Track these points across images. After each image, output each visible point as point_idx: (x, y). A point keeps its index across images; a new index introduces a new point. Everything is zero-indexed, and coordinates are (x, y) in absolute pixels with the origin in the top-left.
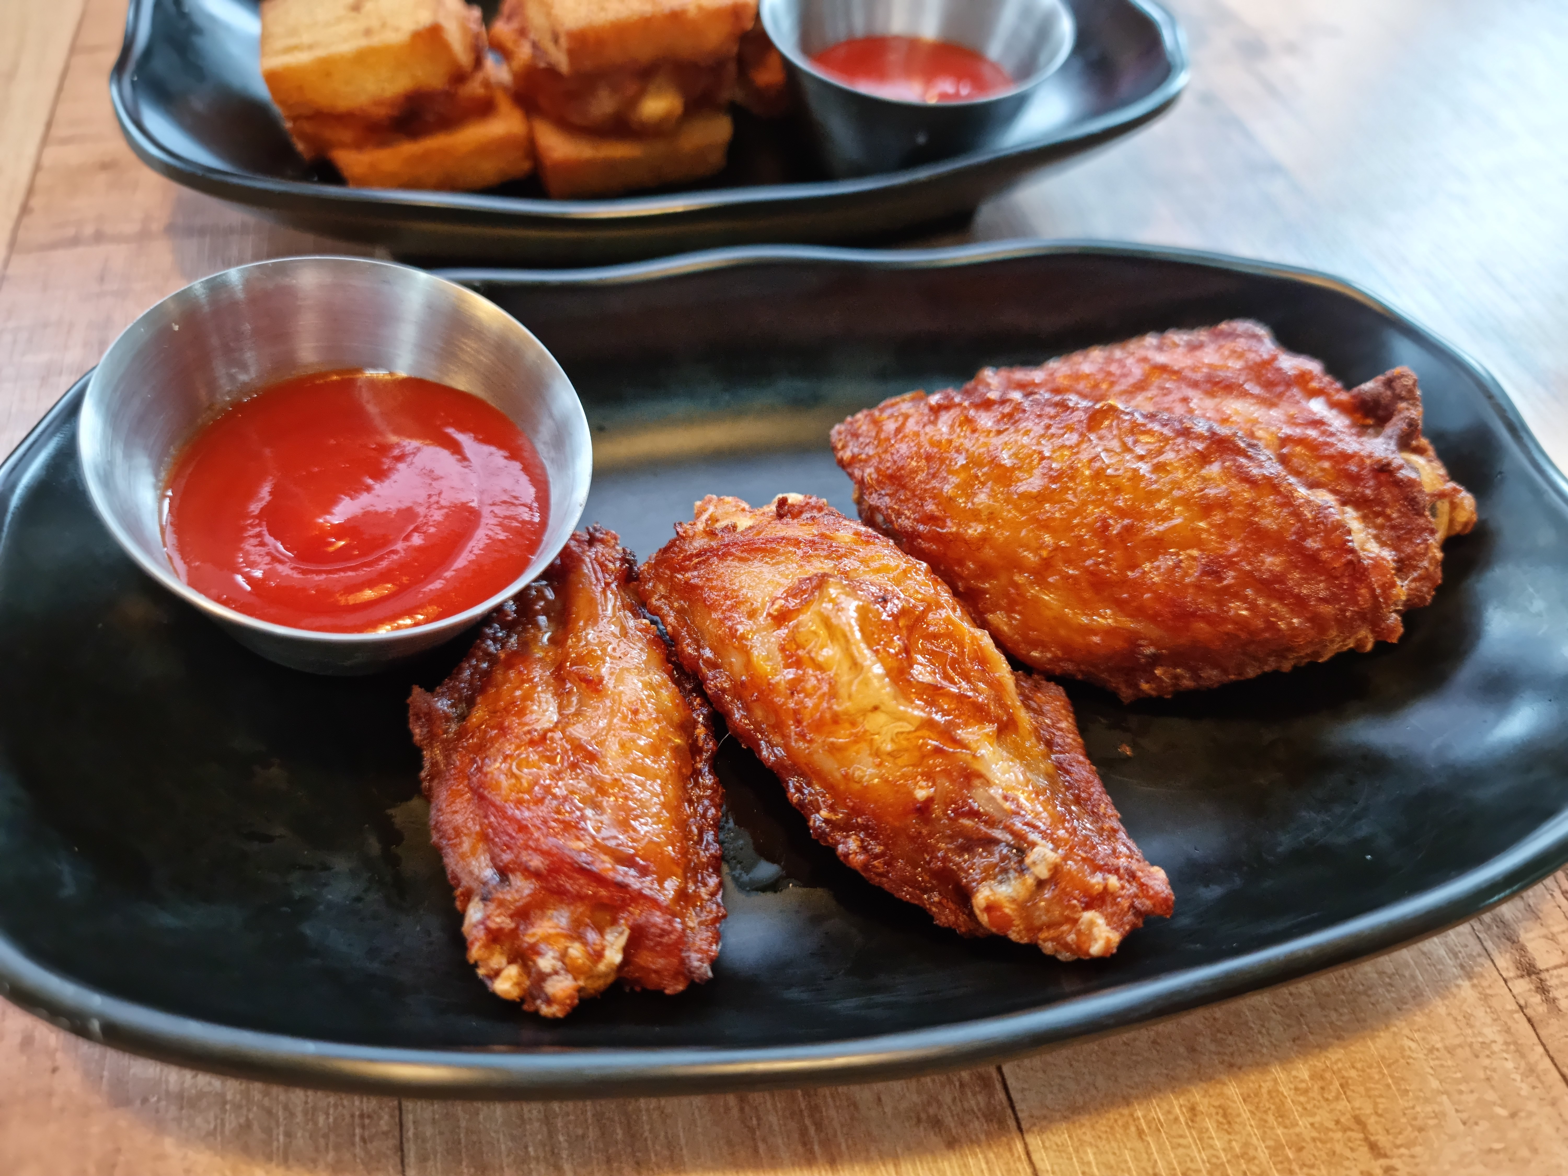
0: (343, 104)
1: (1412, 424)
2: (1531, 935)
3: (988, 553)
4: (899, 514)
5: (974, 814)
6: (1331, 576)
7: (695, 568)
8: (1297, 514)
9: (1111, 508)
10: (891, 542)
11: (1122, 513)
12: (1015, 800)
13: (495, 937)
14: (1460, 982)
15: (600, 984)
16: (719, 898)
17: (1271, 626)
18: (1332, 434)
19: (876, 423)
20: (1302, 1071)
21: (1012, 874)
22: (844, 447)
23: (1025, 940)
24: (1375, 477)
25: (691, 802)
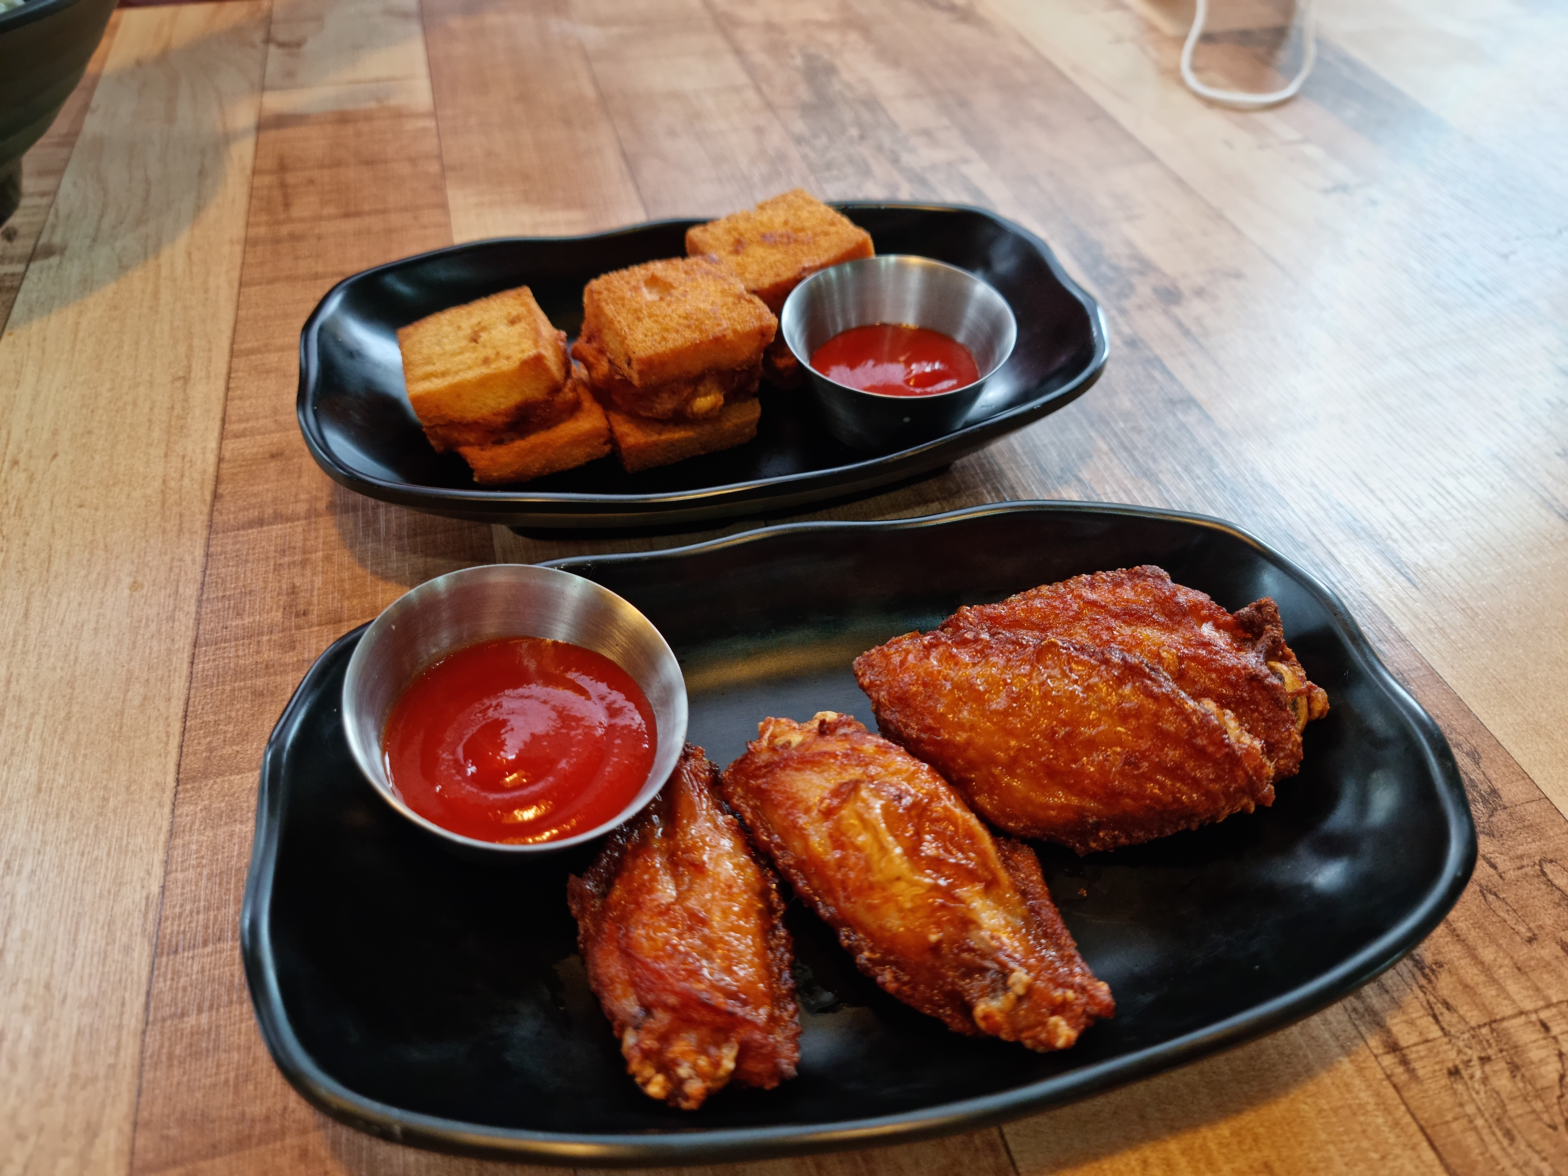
0: (470, 416)
1: (1275, 641)
2: (1395, 1021)
3: (971, 753)
4: (906, 726)
5: (971, 950)
6: (1216, 763)
7: (764, 776)
8: (1187, 719)
9: (1056, 719)
10: (902, 749)
11: (1064, 723)
12: (999, 939)
13: (647, 1055)
14: (1341, 1058)
15: (719, 1084)
16: (796, 1019)
17: (1178, 800)
18: (1216, 653)
19: (887, 657)
20: (1224, 1130)
21: (1000, 993)
22: (863, 675)
23: (1012, 1039)
24: (1249, 684)
25: (771, 949)
